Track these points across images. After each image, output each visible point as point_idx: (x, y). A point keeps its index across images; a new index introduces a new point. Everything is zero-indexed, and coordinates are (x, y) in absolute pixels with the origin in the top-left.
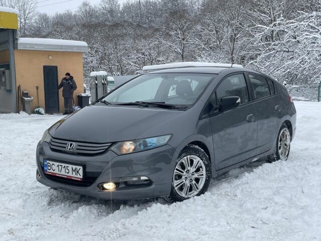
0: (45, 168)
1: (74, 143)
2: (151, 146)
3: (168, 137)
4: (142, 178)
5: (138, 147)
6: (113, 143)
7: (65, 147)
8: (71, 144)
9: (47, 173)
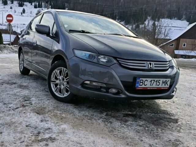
0: (137, 85)
9: (138, 88)
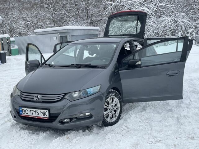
0: (21, 113)
1: (39, 95)
2: (90, 93)
3: (99, 87)
4: (87, 114)
5: (82, 95)
6: (66, 94)
7: (33, 98)
8: (37, 96)
9: (22, 116)
